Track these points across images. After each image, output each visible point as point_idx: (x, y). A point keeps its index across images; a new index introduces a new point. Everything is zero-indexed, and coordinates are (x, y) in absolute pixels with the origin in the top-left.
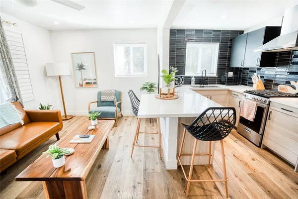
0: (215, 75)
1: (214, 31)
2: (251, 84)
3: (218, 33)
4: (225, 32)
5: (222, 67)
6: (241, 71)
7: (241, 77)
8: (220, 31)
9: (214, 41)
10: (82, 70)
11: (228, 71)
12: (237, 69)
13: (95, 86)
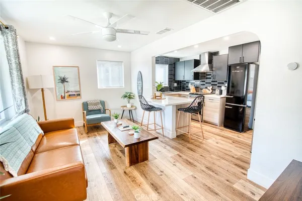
0: (167, 85)
1: (165, 57)
2: (189, 90)
3: (167, 59)
4: (171, 58)
5: (171, 80)
6: (181, 83)
7: (181, 86)
8: (168, 57)
9: (166, 64)
10: (65, 83)
11: (174, 83)
12: (178, 81)
13: (78, 97)
